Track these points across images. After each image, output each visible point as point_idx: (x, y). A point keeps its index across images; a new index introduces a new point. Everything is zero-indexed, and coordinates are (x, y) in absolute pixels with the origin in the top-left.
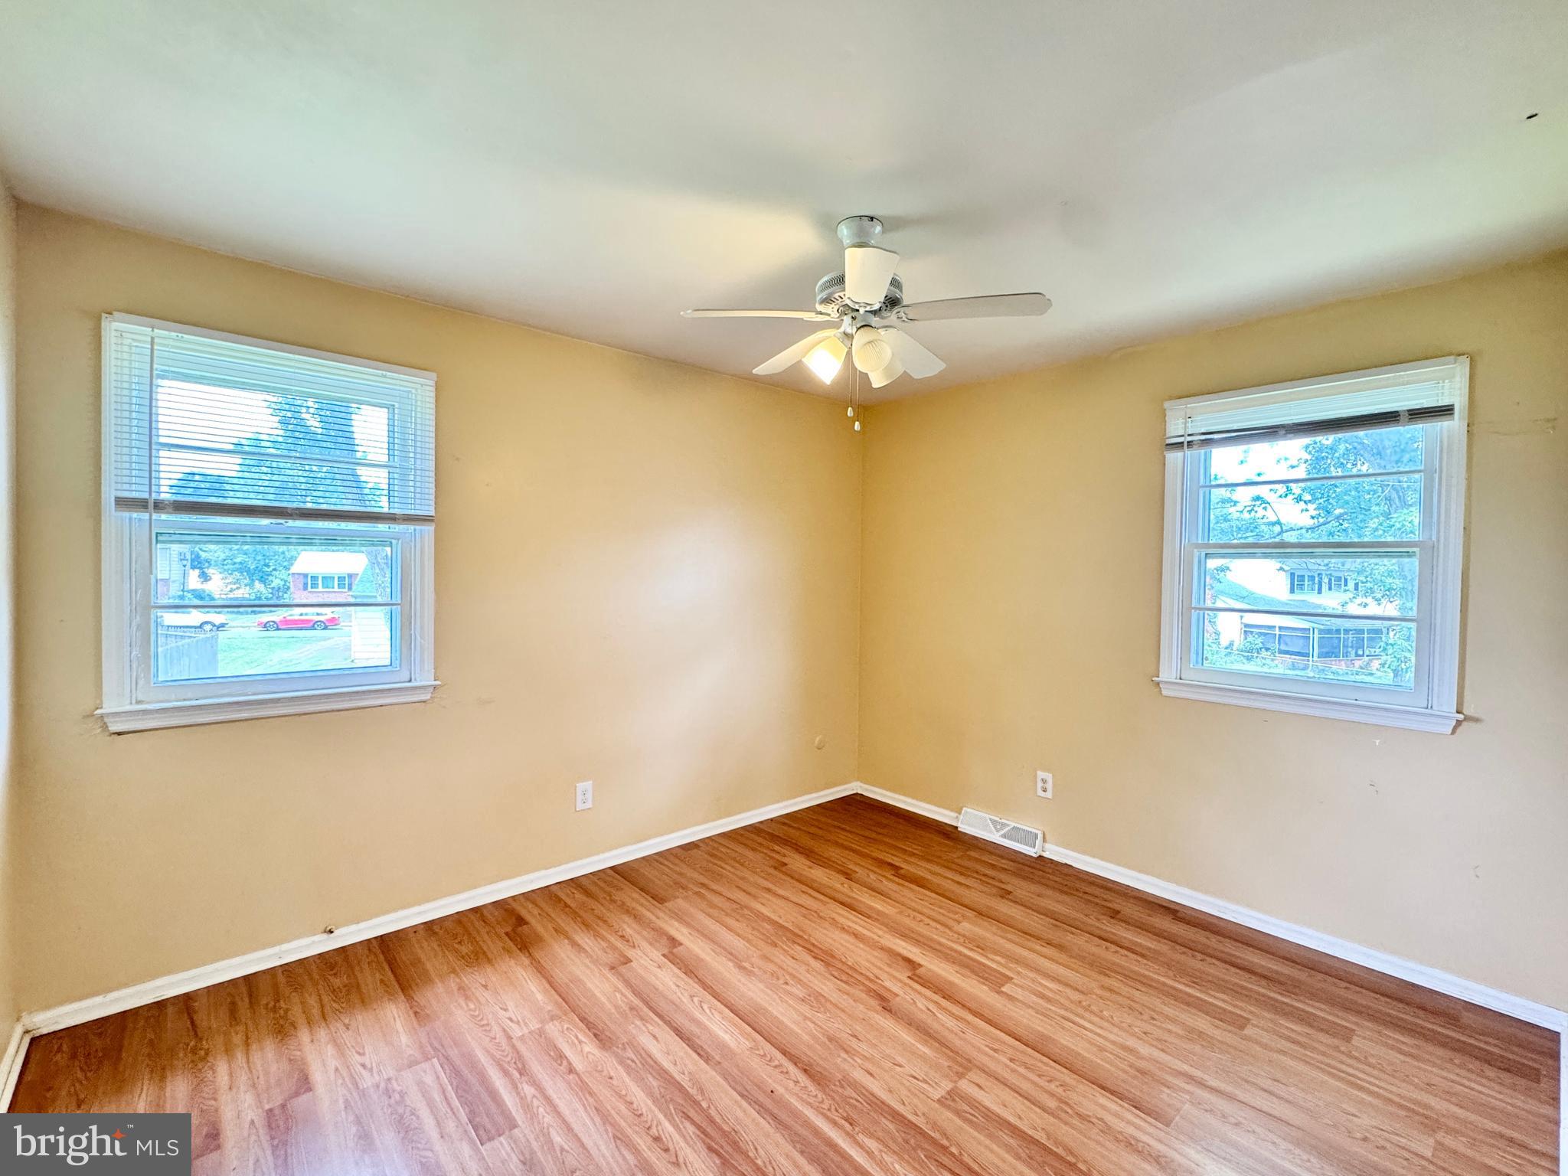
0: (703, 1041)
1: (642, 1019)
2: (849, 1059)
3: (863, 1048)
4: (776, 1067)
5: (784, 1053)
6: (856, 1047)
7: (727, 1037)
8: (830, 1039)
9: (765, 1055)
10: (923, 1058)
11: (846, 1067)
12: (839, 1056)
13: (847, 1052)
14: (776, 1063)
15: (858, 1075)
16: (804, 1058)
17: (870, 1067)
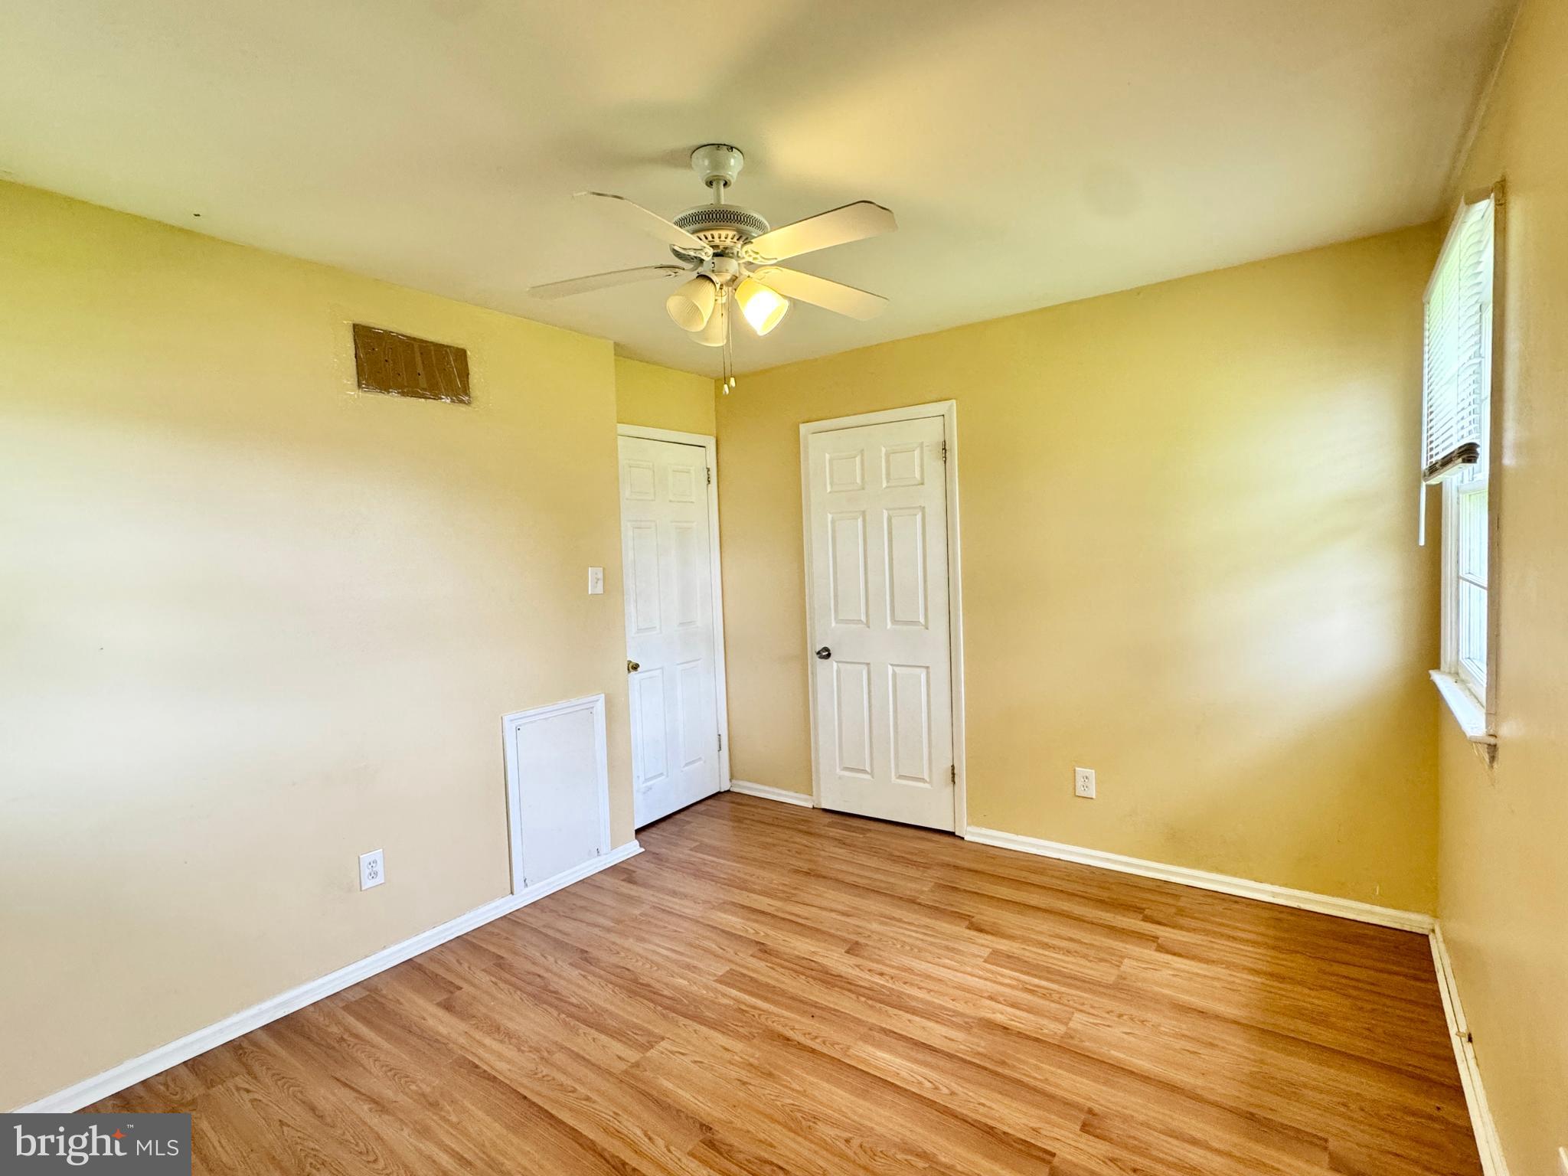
0: (900, 1046)
1: (979, 1054)
2: (746, 1058)
3: (734, 1073)
4: (816, 1037)
5: (813, 1051)
6: (743, 1072)
7: (879, 1054)
8: (770, 1075)
9: (833, 1045)
10: (668, 1075)
11: (750, 1050)
12: (758, 1059)
13: (751, 1065)
14: (818, 1041)
15: (738, 1046)
16: (793, 1050)
17: (727, 1056)
